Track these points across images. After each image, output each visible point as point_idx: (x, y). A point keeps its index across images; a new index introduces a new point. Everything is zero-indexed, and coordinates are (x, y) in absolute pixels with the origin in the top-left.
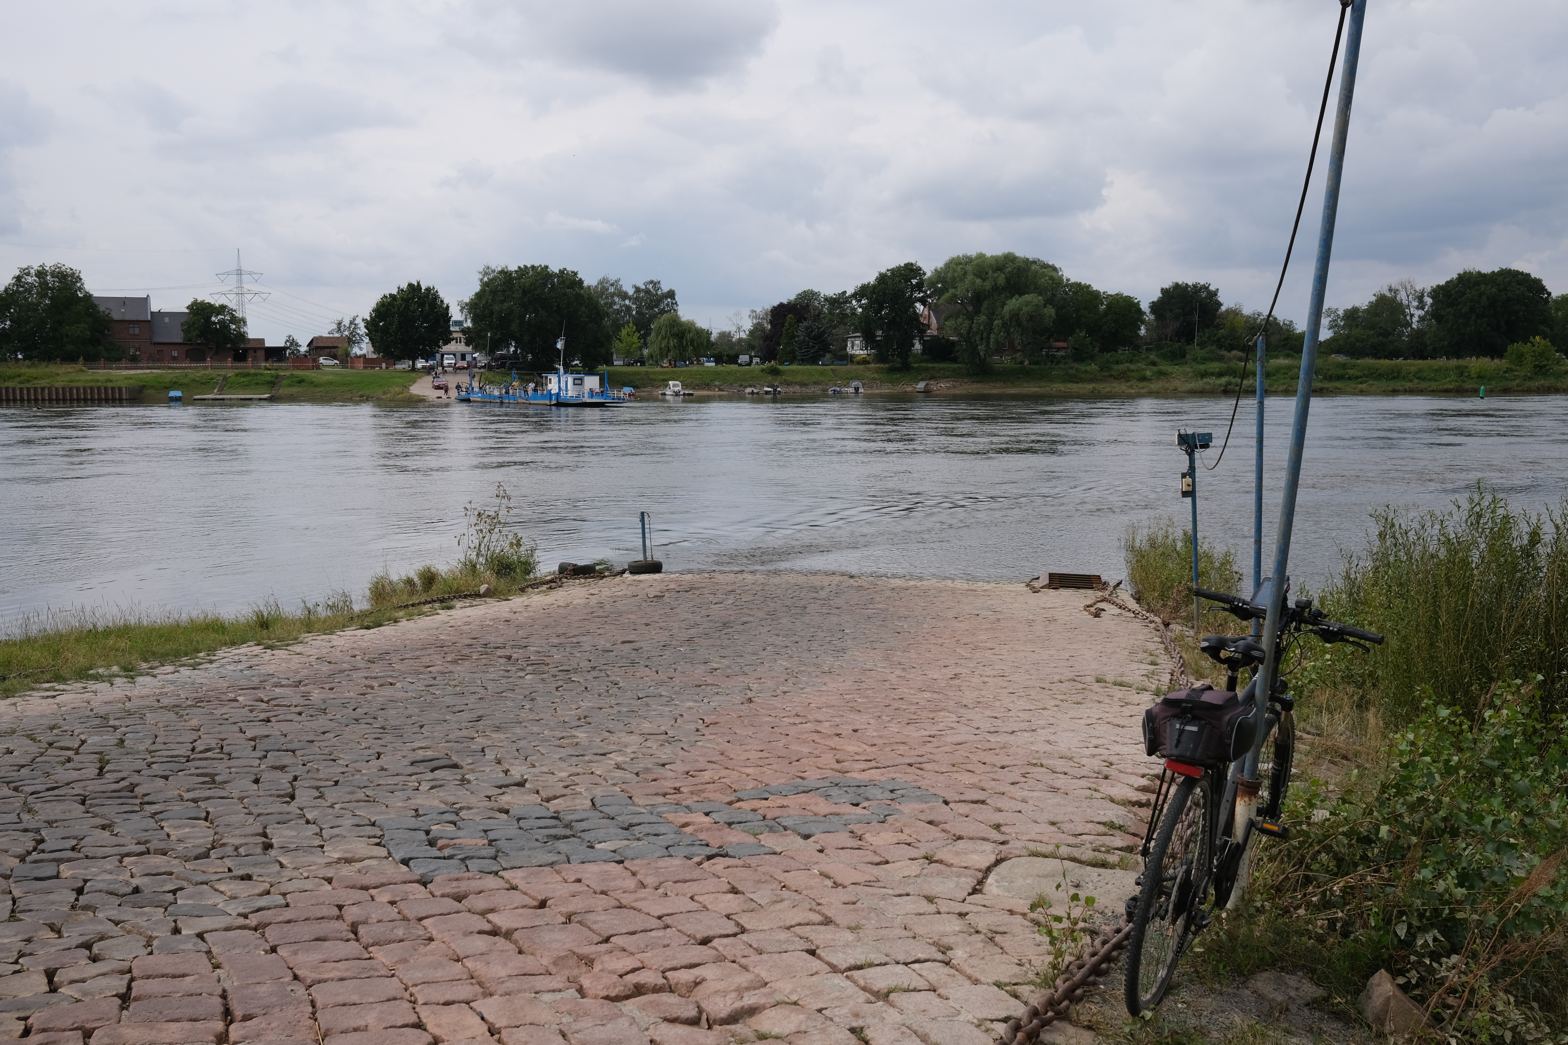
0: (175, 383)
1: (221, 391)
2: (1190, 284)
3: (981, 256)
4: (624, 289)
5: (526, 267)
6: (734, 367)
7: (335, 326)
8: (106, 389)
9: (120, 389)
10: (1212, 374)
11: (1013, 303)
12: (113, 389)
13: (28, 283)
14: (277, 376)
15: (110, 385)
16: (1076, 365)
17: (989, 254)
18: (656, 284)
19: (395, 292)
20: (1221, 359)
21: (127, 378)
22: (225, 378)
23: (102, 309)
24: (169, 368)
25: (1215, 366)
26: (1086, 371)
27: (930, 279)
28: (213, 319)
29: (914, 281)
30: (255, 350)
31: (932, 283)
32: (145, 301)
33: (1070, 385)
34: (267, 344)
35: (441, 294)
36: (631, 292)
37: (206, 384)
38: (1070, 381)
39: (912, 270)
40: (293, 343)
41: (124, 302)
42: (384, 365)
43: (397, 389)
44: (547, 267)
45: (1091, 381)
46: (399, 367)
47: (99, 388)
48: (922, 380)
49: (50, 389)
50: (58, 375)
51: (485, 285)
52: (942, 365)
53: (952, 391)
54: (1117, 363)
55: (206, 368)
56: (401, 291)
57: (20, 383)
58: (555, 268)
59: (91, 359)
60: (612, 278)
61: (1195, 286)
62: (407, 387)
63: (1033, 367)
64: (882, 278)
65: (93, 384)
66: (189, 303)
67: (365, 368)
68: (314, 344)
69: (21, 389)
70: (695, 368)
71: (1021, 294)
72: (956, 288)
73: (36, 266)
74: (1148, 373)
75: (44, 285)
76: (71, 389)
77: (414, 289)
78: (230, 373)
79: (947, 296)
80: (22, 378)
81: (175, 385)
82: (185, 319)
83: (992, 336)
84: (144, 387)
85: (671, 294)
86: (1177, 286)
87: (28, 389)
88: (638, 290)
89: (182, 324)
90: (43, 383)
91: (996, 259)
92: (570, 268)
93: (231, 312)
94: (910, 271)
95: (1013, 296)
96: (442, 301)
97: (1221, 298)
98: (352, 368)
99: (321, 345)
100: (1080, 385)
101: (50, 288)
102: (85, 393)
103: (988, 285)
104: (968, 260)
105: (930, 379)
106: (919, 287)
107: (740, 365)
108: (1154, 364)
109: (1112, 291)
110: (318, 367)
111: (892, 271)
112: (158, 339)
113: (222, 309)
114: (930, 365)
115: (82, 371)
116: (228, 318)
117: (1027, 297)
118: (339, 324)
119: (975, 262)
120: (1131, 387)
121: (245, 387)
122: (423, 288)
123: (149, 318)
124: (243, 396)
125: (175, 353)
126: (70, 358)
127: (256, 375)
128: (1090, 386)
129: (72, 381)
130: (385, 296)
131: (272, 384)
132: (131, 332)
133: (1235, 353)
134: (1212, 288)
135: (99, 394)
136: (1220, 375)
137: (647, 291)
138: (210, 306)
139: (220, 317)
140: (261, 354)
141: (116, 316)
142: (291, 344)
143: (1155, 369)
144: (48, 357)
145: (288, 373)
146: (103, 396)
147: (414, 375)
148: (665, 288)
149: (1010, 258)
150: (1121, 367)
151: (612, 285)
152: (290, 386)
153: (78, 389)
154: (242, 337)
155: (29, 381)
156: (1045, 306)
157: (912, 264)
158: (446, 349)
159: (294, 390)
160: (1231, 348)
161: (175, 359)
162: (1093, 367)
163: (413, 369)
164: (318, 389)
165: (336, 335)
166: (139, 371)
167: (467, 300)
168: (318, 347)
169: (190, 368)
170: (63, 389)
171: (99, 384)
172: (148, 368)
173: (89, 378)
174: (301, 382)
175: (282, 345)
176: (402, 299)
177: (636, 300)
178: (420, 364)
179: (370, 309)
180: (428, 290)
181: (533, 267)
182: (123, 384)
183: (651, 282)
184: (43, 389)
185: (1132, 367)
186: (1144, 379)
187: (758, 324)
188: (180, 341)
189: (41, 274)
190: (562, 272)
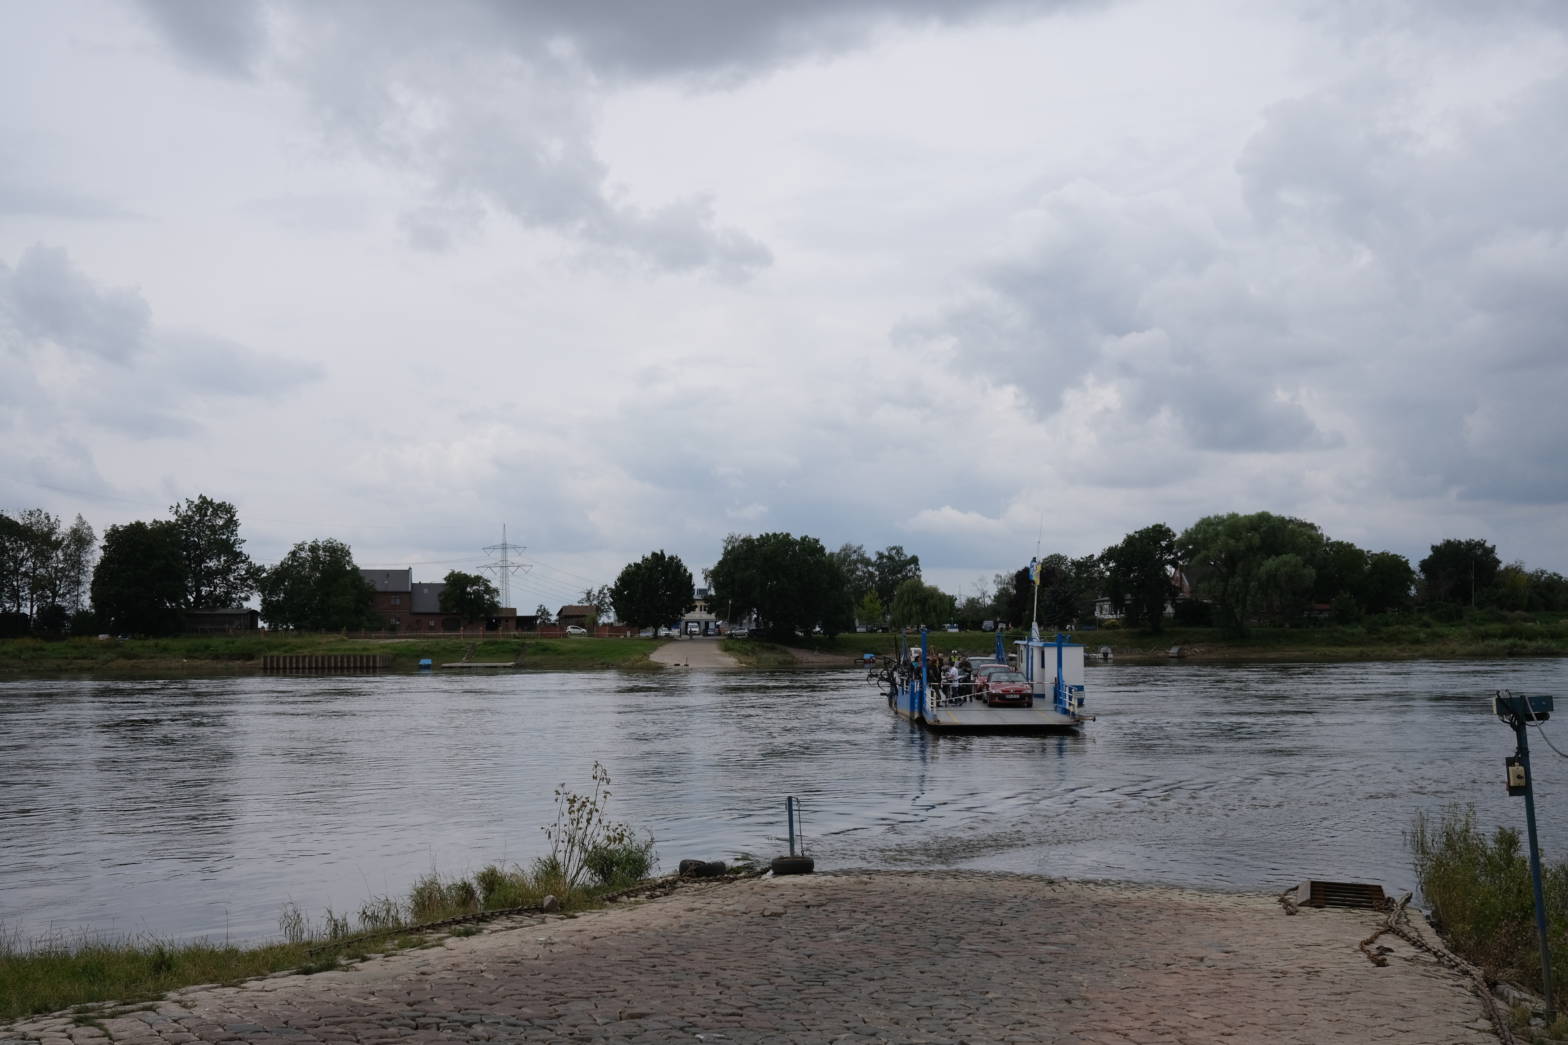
0: (426, 651)
1: (469, 660)
2: (1463, 541)
3: (1234, 517)
4: (867, 555)
5: (767, 535)
6: (978, 633)
7: (585, 596)
8: (361, 657)
9: (374, 657)
10: (1494, 636)
11: (1271, 563)
12: (368, 657)
13: (301, 558)
14: (523, 644)
15: (365, 653)
16: (1341, 628)
17: (1242, 514)
18: (899, 550)
19: (639, 561)
20: (1502, 619)
21: (382, 647)
22: (474, 646)
23: (367, 581)
24: (425, 637)
25: (1496, 627)
26: (1353, 634)
27: (1179, 540)
28: (469, 589)
29: (1164, 543)
30: (507, 619)
31: (1182, 544)
32: (407, 573)
33: (1335, 649)
34: (519, 614)
35: (685, 563)
36: (874, 558)
37: (455, 652)
38: (1335, 645)
39: (1161, 532)
40: (543, 612)
41: (387, 574)
42: (629, 633)
43: (637, 657)
44: (788, 535)
45: (1359, 644)
46: (643, 635)
47: (355, 657)
48: (1175, 644)
49: (310, 657)
50: (320, 644)
51: (727, 553)
52: (1195, 629)
53: (1207, 656)
54: (1387, 624)
55: (458, 637)
56: (645, 560)
57: (285, 652)
58: (796, 536)
59: (353, 629)
60: (855, 544)
61: (1468, 543)
62: (646, 655)
63: (1295, 630)
64: (1130, 541)
65: (351, 653)
66: (447, 574)
67: (611, 636)
68: (563, 614)
69: (285, 658)
70: (937, 634)
71: (1277, 555)
72: (1208, 549)
73: (309, 542)
74: (1422, 635)
75: (315, 559)
76: (330, 657)
77: (658, 558)
78: (479, 642)
79: (1199, 557)
80: (287, 648)
81: (425, 654)
82: (442, 589)
83: (1249, 598)
84: (398, 655)
85: (914, 560)
86: (1448, 543)
87: (291, 658)
88: (881, 556)
89: (440, 595)
90: (306, 652)
91: (1249, 518)
92: (812, 536)
93: (486, 582)
94: (1159, 532)
95: (1269, 556)
96: (685, 570)
97: (1499, 555)
98: (598, 636)
99: (570, 614)
100: (1347, 649)
101: (321, 562)
102: (342, 661)
103: (1242, 546)
104: (1219, 521)
105: (1184, 643)
106: (1169, 549)
107: (984, 631)
108: (1427, 625)
109: (1377, 550)
110: (566, 635)
111: (1140, 533)
112: (417, 609)
113: (477, 580)
114: (1183, 629)
115: (343, 640)
116: (482, 588)
117: (1285, 557)
118: (589, 594)
119: (1227, 523)
120: (1403, 650)
121: (490, 655)
122: (667, 557)
123: (410, 589)
124: (489, 664)
125: (432, 623)
126: (334, 628)
127: (503, 643)
128: (1358, 650)
129: (332, 650)
130: (630, 566)
131: (517, 652)
132: (393, 603)
133: (1518, 612)
134: (1488, 545)
135: (355, 662)
136: (1504, 636)
137: (890, 558)
138: (466, 577)
139: (475, 587)
140: (512, 624)
141: (379, 588)
142: (543, 614)
143: (1429, 630)
144: (316, 628)
145: (533, 642)
146: (358, 664)
147: (655, 643)
148: (908, 553)
149: (1264, 518)
150: (1391, 629)
151: (855, 552)
152: (535, 654)
153: (336, 657)
154: (494, 606)
155: (292, 650)
156: (1304, 566)
157: (1160, 526)
158: (688, 616)
159: (538, 658)
160: (1513, 608)
161: (431, 629)
162: (1360, 629)
163: (656, 637)
164: (561, 657)
165: (586, 604)
166: (396, 640)
167: (711, 568)
168: (568, 615)
169: (444, 637)
170: (323, 657)
171: (356, 653)
172: (405, 637)
173: (348, 647)
174: (545, 650)
175: (534, 614)
176: (646, 568)
177: (879, 566)
178: (663, 632)
179: (615, 579)
180: (671, 558)
181: (775, 535)
182: (377, 653)
183: (894, 548)
184: (304, 657)
185: (1404, 629)
186: (1417, 641)
187: (1004, 589)
188: (438, 611)
189: (314, 549)
190: (804, 539)
